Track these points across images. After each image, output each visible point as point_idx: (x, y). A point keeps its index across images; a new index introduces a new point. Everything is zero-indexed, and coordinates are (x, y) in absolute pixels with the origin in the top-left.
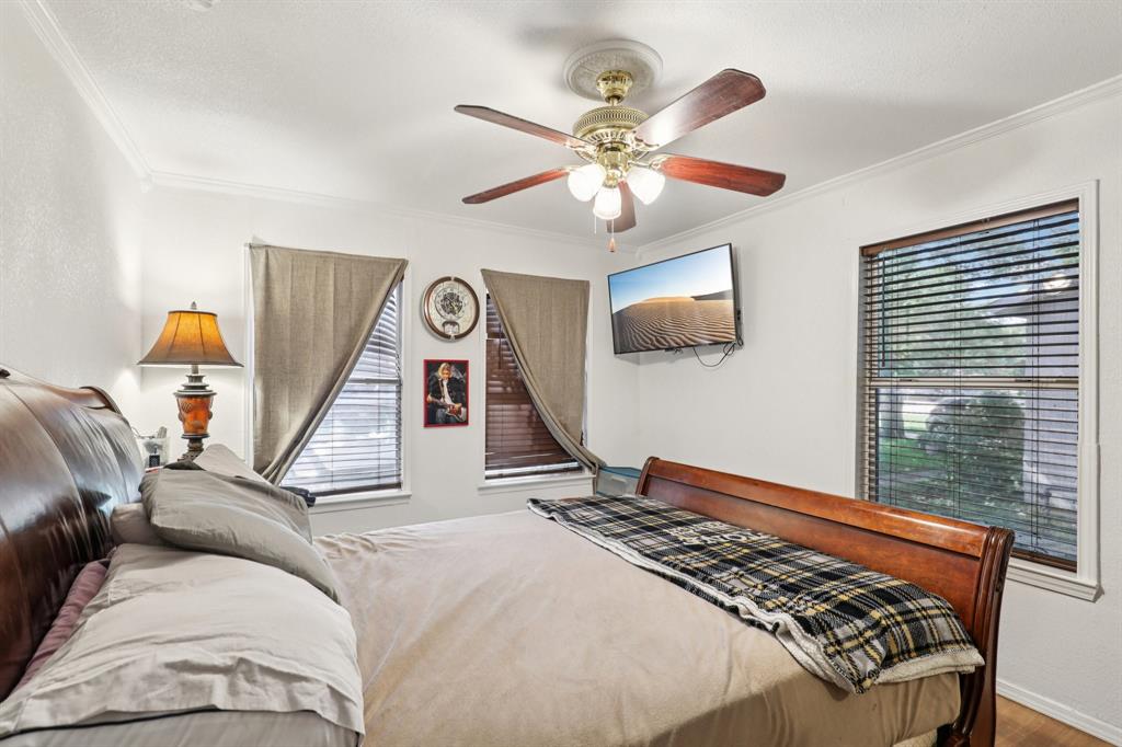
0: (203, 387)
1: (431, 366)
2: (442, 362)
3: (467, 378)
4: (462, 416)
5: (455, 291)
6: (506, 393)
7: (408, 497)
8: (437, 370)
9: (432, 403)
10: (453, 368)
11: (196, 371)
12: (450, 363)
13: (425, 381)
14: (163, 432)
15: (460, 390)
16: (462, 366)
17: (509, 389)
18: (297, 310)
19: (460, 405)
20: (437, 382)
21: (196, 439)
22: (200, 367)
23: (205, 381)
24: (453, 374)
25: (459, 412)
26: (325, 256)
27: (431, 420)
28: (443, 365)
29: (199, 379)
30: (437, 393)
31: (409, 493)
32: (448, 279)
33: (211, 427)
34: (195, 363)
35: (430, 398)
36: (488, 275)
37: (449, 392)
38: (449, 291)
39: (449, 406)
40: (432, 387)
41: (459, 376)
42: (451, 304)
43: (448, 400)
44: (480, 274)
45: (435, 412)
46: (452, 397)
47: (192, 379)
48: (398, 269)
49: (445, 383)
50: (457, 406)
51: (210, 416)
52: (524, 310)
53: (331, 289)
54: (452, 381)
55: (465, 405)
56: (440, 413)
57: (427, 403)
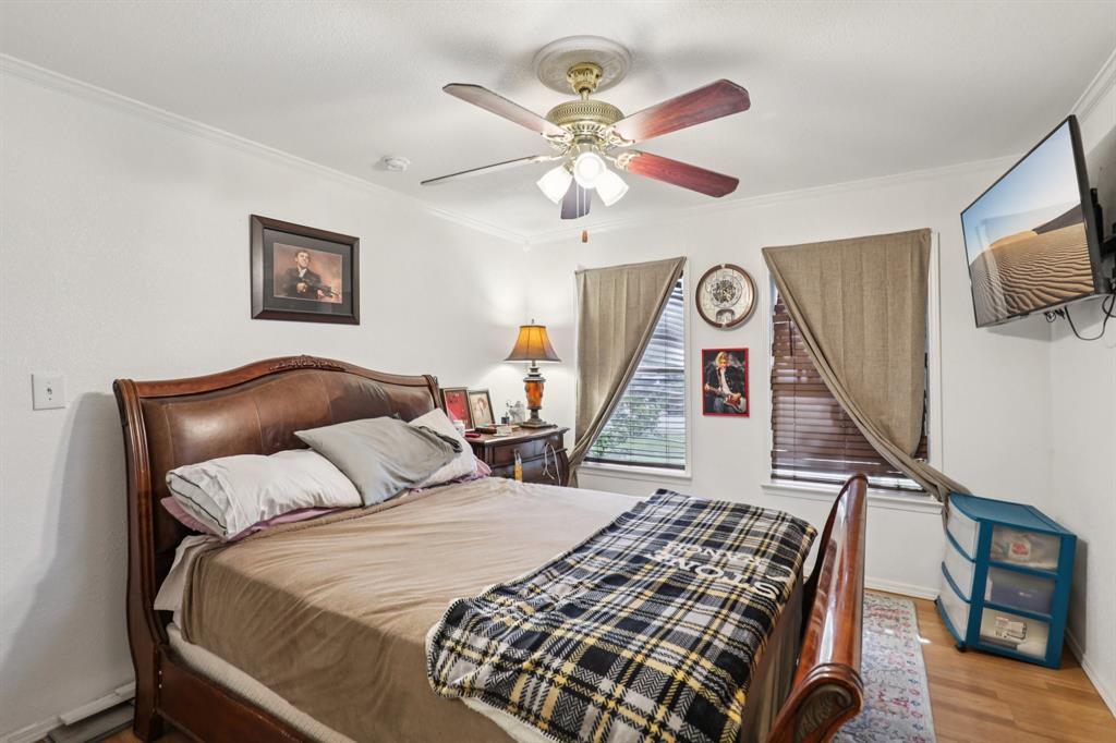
0: (538, 376)
1: (709, 355)
2: (719, 351)
3: (746, 367)
4: (742, 406)
5: (728, 278)
6: (800, 384)
7: (689, 479)
8: (714, 359)
9: (710, 392)
10: (730, 357)
11: (534, 365)
12: (728, 351)
13: (703, 370)
14: (518, 405)
15: (739, 380)
16: (741, 354)
17: (804, 379)
18: (603, 317)
19: (739, 394)
20: (715, 371)
21: (535, 409)
22: (537, 362)
23: (539, 371)
24: (731, 363)
25: (738, 402)
26: (621, 269)
27: (709, 409)
28: (720, 354)
29: (535, 370)
30: (714, 381)
31: (689, 475)
32: (719, 268)
33: (543, 402)
34: (534, 360)
35: (707, 387)
36: (769, 253)
37: (727, 382)
38: (721, 279)
39: (728, 396)
40: (710, 376)
41: (737, 365)
42: (724, 292)
43: (726, 389)
44: (761, 254)
45: (713, 402)
46: (730, 386)
47: (533, 370)
48: (678, 266)
49: (723, 372)
50: (736, 396)
51: (541, 396)
52: (817, 284)
53: (625, 296)
54: (729, 370)
55: (745, 394)
56: (717, 402)
57: (705, 391)
